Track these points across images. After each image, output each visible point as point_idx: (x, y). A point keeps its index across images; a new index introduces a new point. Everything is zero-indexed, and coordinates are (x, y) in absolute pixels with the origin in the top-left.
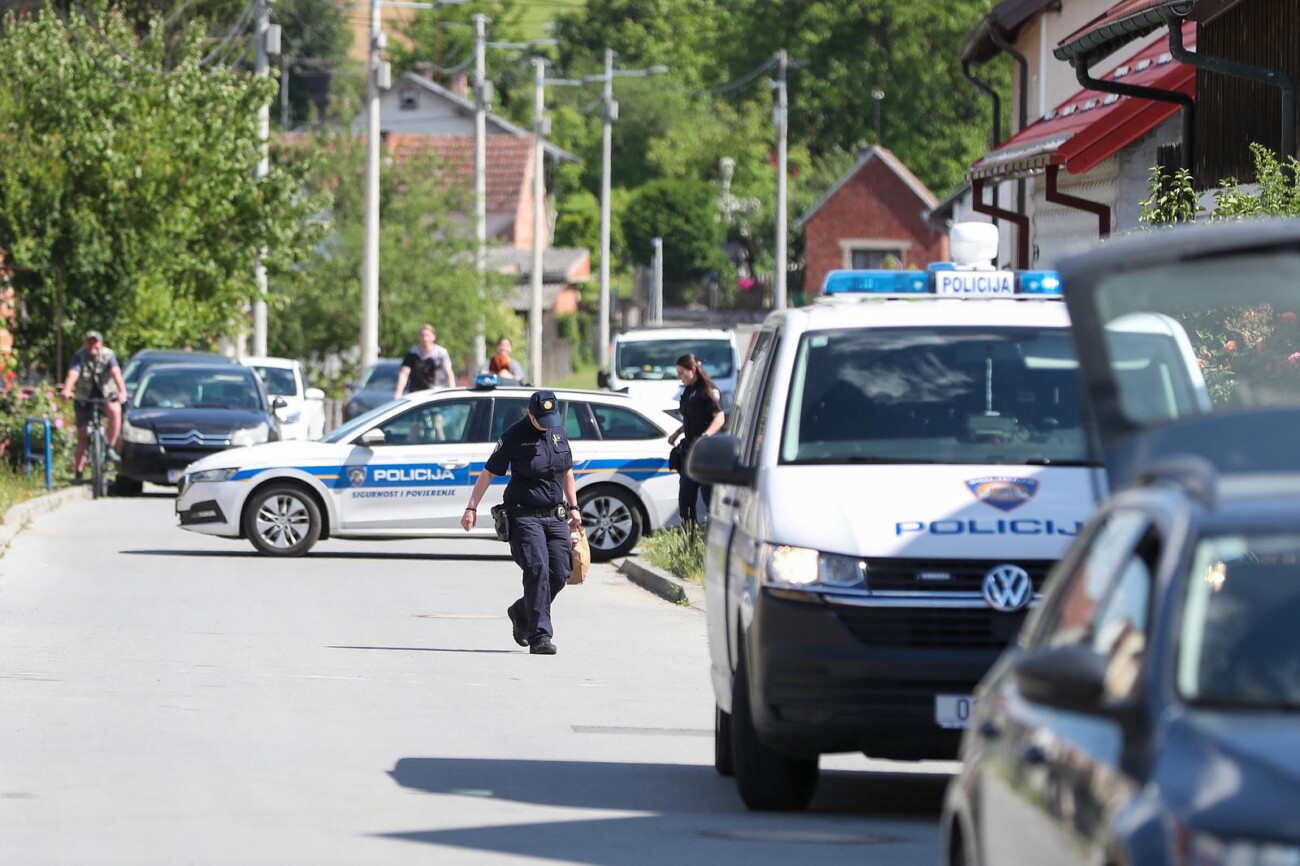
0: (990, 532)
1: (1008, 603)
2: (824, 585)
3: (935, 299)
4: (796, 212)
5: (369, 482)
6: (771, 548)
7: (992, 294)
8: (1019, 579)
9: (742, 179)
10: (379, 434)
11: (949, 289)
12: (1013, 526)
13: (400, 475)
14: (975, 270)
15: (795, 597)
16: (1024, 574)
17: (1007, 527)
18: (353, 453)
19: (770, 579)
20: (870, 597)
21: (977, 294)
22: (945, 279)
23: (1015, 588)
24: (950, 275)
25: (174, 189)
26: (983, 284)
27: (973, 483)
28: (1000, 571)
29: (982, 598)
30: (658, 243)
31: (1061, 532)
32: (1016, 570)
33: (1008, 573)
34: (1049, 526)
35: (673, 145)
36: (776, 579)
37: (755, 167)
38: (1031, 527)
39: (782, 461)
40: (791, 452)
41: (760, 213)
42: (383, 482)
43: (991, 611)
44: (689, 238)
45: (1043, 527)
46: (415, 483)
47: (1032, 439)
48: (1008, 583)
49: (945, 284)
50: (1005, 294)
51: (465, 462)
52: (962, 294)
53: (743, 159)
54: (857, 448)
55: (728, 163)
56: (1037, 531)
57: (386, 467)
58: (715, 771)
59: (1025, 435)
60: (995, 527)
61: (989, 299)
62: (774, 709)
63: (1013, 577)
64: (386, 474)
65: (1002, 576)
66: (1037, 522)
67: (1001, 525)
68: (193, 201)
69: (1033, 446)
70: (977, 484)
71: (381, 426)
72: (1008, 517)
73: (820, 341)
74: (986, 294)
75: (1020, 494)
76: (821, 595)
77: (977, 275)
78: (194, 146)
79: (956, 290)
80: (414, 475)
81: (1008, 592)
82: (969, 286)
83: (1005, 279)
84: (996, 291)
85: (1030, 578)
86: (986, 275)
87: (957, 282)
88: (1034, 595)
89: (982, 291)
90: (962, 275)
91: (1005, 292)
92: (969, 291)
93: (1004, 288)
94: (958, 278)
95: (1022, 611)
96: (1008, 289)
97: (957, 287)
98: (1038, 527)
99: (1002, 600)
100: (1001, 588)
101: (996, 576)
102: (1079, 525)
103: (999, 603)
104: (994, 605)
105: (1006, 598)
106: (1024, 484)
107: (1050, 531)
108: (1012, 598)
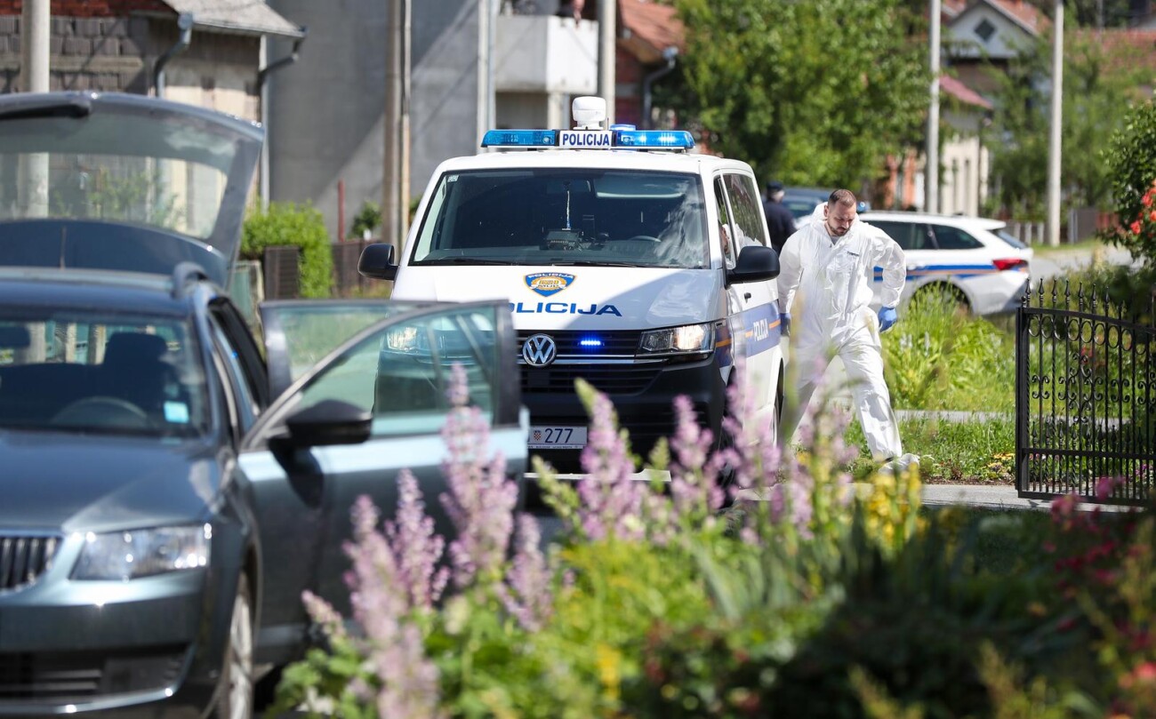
0: (533, 311)
1: (539, 361)
2: (418, 351)
3: (558, 150)
7: (597, 146)
8: (548, 344)
11: (567, 142)
12: (548, 306)
14: (587, 129)
16: (551, 340)
17: (544, 308)
21: (587, 146)
22: (566, 135)
23: (544, 351)
24: (569, 133)
25: (819, 75)
26: (591, 139)
27: (530, 278)
28: (534, 339)
31: (580, 311)
32: (546, 338)
33: (540, 340)
34: (573, 306)
36: (389, 346)
38: (561, 308)
39: (412, 263)
40: (423, 253)
43: (526, 366)
45: (569, 308)
47: (591, 248)
48: (539, 347)
49: (564, 140)
50: (606, 146)
52: (576, 146)
56: (564, 311)
59: (587, 245)
60: (536, 308)
61: (594, 150)
63: (544, 343)
65: (537, 344)
66: (565, 305)
67: (540, 305)
68: (834, 81)
70: (532, 279)
72: (545, 300)
73: (454, 178)
74: (592, 146)
75: (561, 284)
77: (587, 133)
78: (835, 43)
79: (572, 144)
81: (539, 353)
82: (581, 140)
83: (606, 136)
84: (599, 144)
85: (557, 343)
86: (593, 133)
87: (573, 138)
88: (558, 356)
89: (590, 144)
90: (576, 133)
91: (606, 144)
92: (581, 144)
93: (605, 142)
94: (574, 135)
95: (550, 366)
96: (608, 142)
97: (573, 141)
98: (565, 308)
99: (534, 359)
100: (535, 350)
101: (532, 343)
102: (594, 307)
103: (533, 361)
104: (530, 363)
105: (537, 357)
106: (565, 278)
107: (573, 311)
108: (542, 358)
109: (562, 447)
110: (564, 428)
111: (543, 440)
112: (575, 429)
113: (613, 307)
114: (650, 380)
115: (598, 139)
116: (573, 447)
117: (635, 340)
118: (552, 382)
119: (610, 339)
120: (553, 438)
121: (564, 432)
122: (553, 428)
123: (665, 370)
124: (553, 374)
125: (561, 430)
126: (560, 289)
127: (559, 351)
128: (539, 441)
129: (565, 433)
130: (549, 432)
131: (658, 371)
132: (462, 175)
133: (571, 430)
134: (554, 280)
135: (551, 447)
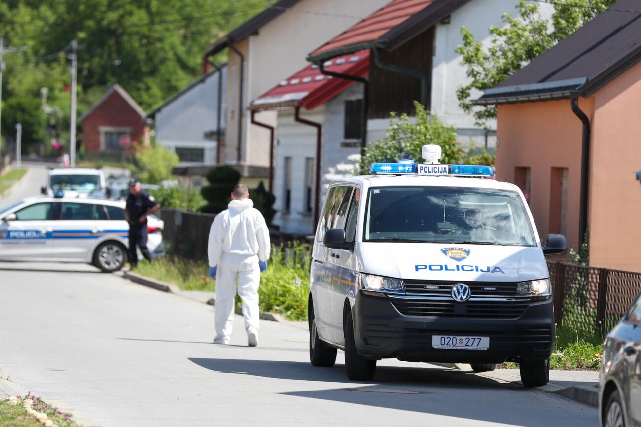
0: (454, 270)
1: (461, 299)
2: (386, 290)
3: (417, 175)
4: (79, 114)
5: (8, 237)
6: (364, 275)
7: (440, 174)
9: (51, 99)
10: (13, 216)
11: (423, 171)
12: (462, 267)
13: (22, 235)
14: (433, 164)
15: (373, 294)
16: (467, 287)
17: (460, 268)
18: (2, 225)
19: (364, 288)
20: (406, 295)
21: (434, 173)
22: (421, 167)
23: (464, 293)
24: (423, 166)
26: (436, 170)
27: (444, 250)
28: (458, 285)
29: (451, 297)
30: (19, 127)
31: (482, 271)
32: (465, 285)
33: (461, 287)
34: (477, 268)
35: (20, 82)
36: (366, 287)
37: (57, 93)
38: (470, 268)
39: (364, 240)
40: (368, 237)
41: (60, 114)
42: (15, 238)
43: (454, 302)
44: (31, 125)
45: (474, 268)
46: (28, 238)
47: (463, 233)
48: (461, 291)
49: (421, 170)
50: (445, 174)
51: (50, 229)
52: (427, 173)
53: (51, 89)
54: (395, 235)
55: (45, 91)
56: (472, 270)
57: (16, 231)
58: (312, 365)
59: (460, 232)
60: (455, 268)
61: (438, 176)
62: (365, 340)
63: (463, 288)
64: (16, 234)
65: (459, 288)
66: (472, 266)
67: (458, 267)
69: (463, 235)
70: (446, 251)
71: (15, 213)
72: (460, 264)
73: (377, 191)
74: (437, 174)
75: (464, 255)
76: (385, 294)
77: (434, 166)
79: (426, 172)
80: (28, 234)
81: (461, 294)
82: (431, 170)
83: (445, 168)
84: (441, 172)
85: (471, 289)
86: (437, 166)
87: (426, 168)
88: (472, 296)
89: (436, 172)
90: (427, 166)
91: (445, 173)
92: (430, 172)
93: (444, 171)
94: (426, 167)
95: (467, 302)
96: (446, 172)
97: (426, 171)
98: (472, 268)
99: (459, 298)
100: (459, 293)
101: (457, 287)
102: (488, 268)
103: (458, 299)
104: (456, 299)
105: (460, 297)
106: (464, 251)
107: (477, 270)
108: (463, 297)
109: (475, 348)
110: (476, 338)
111: (464, 344)
112: (483, 338)
113: (499, 268)
114: (523, 311)
115: (440, 170)
116: (482, 349)
117: (514, 287)
118: (469, 311)
119: (499, 287)
120: (470, 343)
121: (476, 339)
122: (470, 338)
123: (530, 305)
124: (469, 306)
125: (475, 339)
126: (465, 258)
127: (472, 293)
128: (462, 345)
129: (477, 341)
130: (468, 339)
131: (526, 306)
132: (381, 189)
133: (481, 339)
134: (459, 252)
135: (469, 348)
